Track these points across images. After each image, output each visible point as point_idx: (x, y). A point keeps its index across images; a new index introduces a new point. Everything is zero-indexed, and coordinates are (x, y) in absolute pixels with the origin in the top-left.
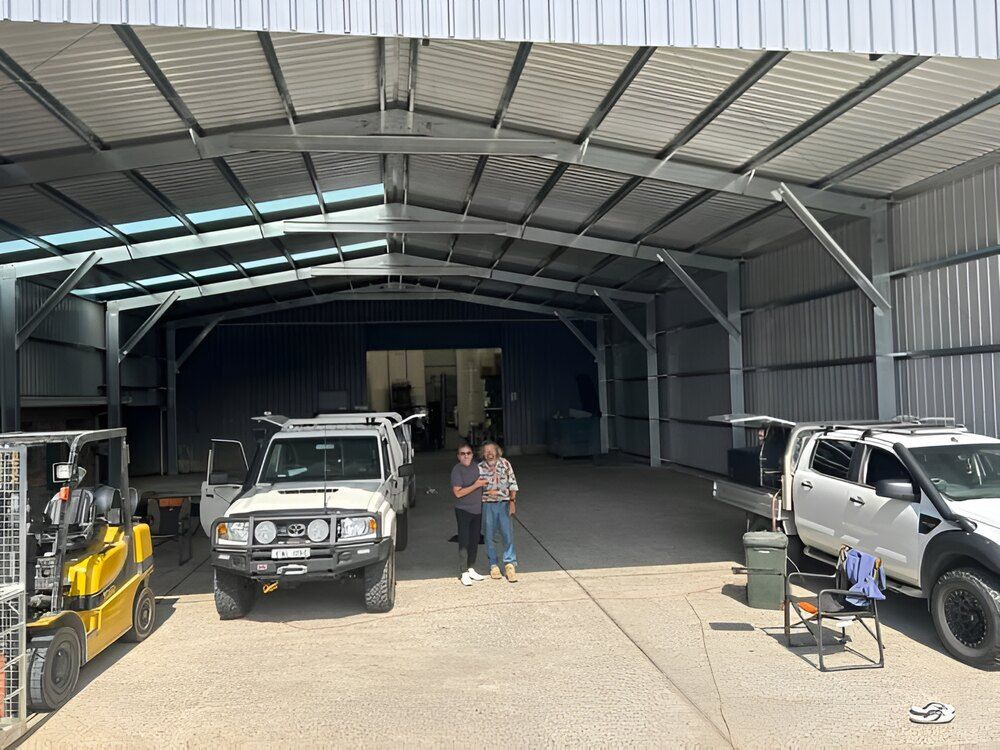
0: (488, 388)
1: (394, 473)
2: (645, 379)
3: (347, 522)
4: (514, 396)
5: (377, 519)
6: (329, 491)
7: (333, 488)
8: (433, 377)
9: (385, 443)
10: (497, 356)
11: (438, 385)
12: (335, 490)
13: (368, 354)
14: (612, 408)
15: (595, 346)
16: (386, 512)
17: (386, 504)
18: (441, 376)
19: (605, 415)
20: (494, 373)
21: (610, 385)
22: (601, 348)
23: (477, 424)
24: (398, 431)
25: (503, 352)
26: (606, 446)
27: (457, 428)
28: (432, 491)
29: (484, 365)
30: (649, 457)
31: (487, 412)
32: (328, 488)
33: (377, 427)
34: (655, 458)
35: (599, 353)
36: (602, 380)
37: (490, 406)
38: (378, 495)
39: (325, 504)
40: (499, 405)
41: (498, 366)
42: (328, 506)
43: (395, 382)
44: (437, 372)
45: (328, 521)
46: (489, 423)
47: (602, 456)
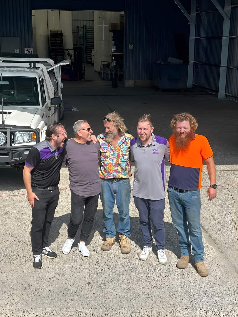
0: (114, 38)
1: (48, 102)
2: (221, 38)
3: (18, 134)
4: (131, 47)
5: (37, 132)
6: (6, 113)
7: (8, 111)
8: (78, 28)
9: (42, 82)
10: (121, 16)
11: (81, 33)
12: (10, 113)
13: (33, 11)
14: (196, 57)
15: (189, 13)
16: (43, 127)
17: (42, 122)
18: (83, 27)
19: (191, 61)
20: (119, 28)
21: (197, 41)
22: (194, 14)
23: (106, 63)
24: (51, 73)
25: (126, 13)
26: (190, 82)
27: (93, 65)
28: (75, 109)
29: (112, 23)
30: (218, 92)
31: (113, 56)
32: (4, 111)
33: (36, 70)
34: (222, 92)
35: (192, 18)
36: (192, 37)
37: (115, 51)
38: (37, 116)
39: (3, 122)
40: (121, 51)
41: (122, 23)
42: (5, 123)
43: (52, 31)
44: (81, 24)
45: (5, 133)
46: (114, 63)
47: (188, 90)
